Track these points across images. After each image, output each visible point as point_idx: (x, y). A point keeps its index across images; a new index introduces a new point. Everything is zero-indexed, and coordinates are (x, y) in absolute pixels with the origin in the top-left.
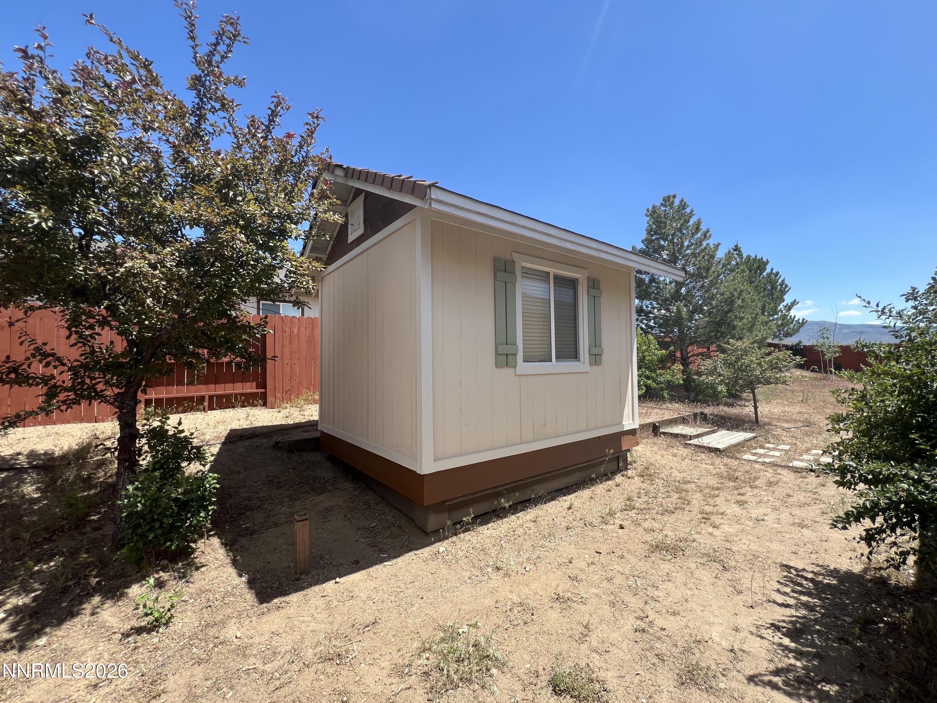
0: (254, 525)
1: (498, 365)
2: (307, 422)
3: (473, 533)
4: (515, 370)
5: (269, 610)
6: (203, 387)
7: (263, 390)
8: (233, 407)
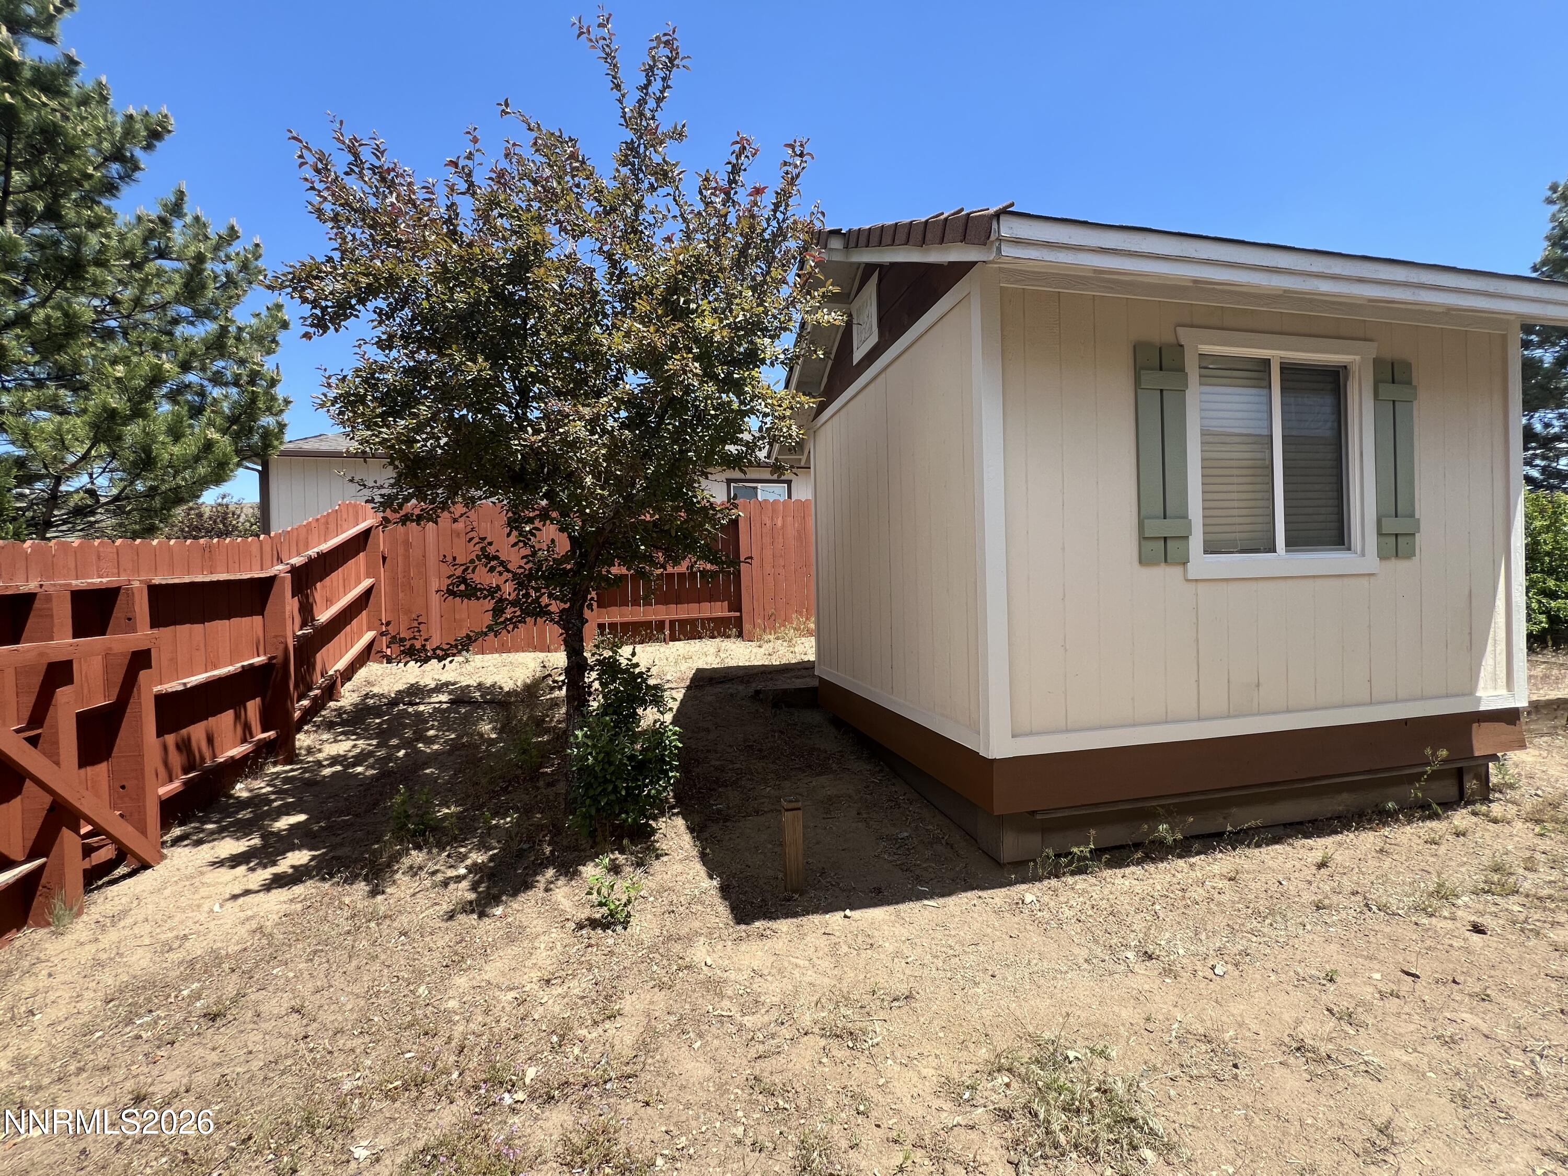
0: (728, 808)
1: (1144, 560)
2: (799, 663)
3: (1091, 880)
4: (1185, 571)
5: (748, 936)
6: (662, 608)
7: (738, 614)
8: (700, 638)
